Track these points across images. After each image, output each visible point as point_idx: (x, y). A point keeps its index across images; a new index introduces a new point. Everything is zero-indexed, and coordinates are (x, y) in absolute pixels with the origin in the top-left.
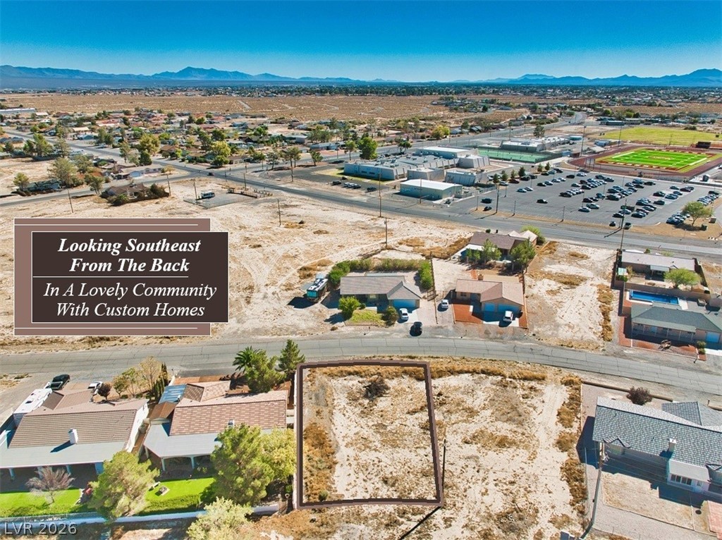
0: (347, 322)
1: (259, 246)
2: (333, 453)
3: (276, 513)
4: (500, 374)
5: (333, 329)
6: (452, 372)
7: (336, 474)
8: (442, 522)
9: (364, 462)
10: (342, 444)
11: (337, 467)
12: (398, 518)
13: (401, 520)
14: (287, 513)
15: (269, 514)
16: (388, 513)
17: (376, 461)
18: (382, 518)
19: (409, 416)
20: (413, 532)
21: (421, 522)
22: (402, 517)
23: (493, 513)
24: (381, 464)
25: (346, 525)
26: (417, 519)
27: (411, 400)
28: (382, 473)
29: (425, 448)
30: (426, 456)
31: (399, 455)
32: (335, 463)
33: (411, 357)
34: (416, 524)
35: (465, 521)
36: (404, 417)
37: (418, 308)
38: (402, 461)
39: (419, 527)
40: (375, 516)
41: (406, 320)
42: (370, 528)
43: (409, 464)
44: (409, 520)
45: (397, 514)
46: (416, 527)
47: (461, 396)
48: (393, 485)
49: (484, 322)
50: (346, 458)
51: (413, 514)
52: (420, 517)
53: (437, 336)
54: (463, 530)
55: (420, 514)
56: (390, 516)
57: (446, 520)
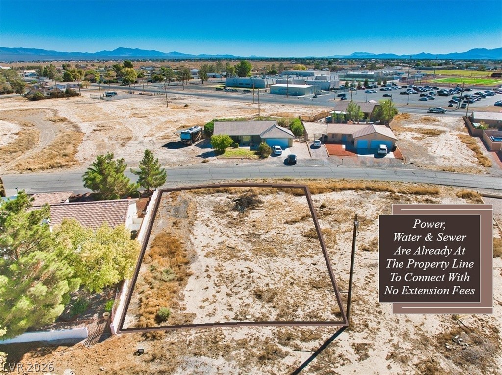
0: (219, 156)
1: (146, 117)
2: (187, 263)
3: (82, 342)
4: (387, 190)
5: (204, 162)
6: (333, 189)
7: (188, 287)
8: (352, 351)
9: (229, 273)
10: (201, 253)
11: (191, 280)
12: (280, 346)
13: (284, 349)
14: (100, 341)
15: (70, 343)
16: (264, 339)
17: (246, 271)
18: (252, 347)
19: (287, 226)
20: (306, 368)
21: (317, 353)
22: (285, 345)
23: (429, 336)
24: (252, 274)
25: (193, 359)
26: (311, 347)
27: (290, 211)
28: (253, 285)
29: (312, 257)
30: (314, 265)
31: (277, 264)
32: (189, 275)
33: (286, 180)
34: (309, 355)
35: (388, 350)
36: (282, 226)
37: (291, 147)
38: (282, 271)
39: (315, 360)
40: (243, 344)
41: (280, 155)
42: (234, 363)
43: (291, 274)
44: (297, 349)
45: (277, 340)
46: (310, 360)
47: (348, 208)
48: (270, 300)
49: (359, 155)
50: (204, 268)
51: (304, 340)
52: (316, 344)
53: (312, 166)
54: (388, 362)
55: (315, 339)
56: (266, 343)
57: (358, 348)
